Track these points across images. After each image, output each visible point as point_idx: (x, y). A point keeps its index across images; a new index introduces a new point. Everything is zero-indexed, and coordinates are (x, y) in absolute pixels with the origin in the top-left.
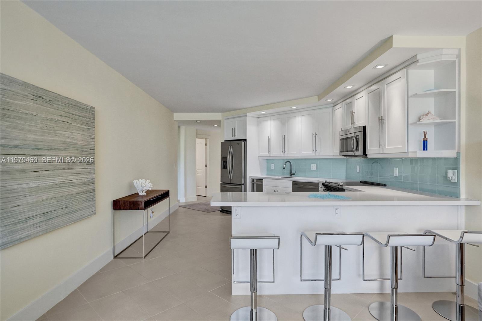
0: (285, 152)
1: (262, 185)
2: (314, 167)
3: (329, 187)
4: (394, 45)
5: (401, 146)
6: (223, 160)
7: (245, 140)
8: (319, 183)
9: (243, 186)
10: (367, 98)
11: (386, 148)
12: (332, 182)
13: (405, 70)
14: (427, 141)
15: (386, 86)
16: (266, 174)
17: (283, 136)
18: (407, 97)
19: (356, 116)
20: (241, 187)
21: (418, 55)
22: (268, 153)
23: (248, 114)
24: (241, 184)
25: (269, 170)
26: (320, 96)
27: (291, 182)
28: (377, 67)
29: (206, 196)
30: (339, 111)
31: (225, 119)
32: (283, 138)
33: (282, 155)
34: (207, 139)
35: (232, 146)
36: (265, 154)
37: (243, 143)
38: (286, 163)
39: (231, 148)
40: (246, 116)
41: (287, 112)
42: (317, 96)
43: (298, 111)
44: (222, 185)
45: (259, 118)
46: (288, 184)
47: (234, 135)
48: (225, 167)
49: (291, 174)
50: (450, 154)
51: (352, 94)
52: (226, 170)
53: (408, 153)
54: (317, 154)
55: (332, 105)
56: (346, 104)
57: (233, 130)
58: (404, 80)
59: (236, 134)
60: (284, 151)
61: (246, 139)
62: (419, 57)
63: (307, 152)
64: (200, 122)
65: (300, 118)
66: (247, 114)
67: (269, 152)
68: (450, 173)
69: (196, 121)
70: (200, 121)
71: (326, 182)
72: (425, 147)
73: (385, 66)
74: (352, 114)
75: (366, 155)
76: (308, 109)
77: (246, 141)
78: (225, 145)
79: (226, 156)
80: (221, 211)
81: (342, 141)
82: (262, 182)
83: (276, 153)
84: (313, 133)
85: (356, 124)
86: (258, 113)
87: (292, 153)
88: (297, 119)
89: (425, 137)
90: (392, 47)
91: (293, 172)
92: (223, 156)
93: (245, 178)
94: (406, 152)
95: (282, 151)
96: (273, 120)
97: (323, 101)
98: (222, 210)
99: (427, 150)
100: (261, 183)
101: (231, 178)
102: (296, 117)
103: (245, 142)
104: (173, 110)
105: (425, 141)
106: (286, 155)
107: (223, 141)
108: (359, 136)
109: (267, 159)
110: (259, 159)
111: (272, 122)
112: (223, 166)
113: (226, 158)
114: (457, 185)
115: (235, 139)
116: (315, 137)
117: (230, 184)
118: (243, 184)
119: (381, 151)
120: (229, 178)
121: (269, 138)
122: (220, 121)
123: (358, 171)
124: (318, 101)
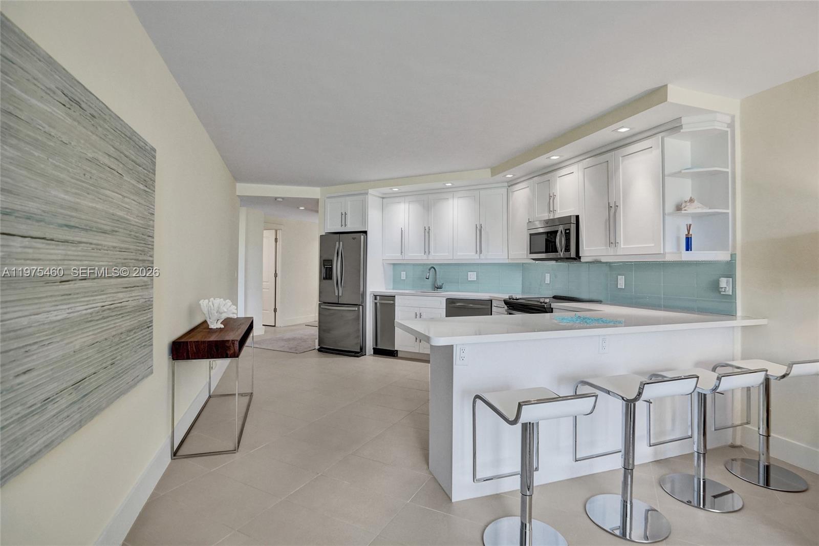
0: (429, 252)
1: (394, 305)
2: (472, 276)
4: (670, 98)
5: (653, 245)
6: (324, 265)
7: (365, 232)
8: (491, 301)
9: (361, 307)
10: (581, 174)
11: (622, 247)
12: (521, 299)
13: (660, 136)
14: (691, 238)
15: (621, 158)
17: (427, 230)
18: (662, 178)
19: (558, 200)
20: (359, 309)
21: (682, 118)
22: (400, 255)
23: (370, 191)
24: (357, 305)
25: (396, 281)
26: (496, 170)
27: (445, 298)
28: (619, 131)
29: (275, 326)
30: (522, 194)
31: (329, 198)
32: (427, 231)
33: (425, 257)
34: (278, 232)
35: (341, 243)
36: (396, 256)
37: (362, 237)
38: (430, 270)
39: (339, 246)
40: (367, 194)
41: (436, 191)
42: (489, 170)
43: (452, 191)
44: (322, 307)
45: (383, 198)
46: (438, 303)
47: (343, 224)
48: (328, 277)
49: (435, 287)
50: (722, 256)
51: (551, 170)
52: (330, 281)
53: (664, 254)
54: (482, 256)
55: (506, 184)
56: (538, 184)
57: (344, 216)
58: (657, 152)
59: (348, 223)
60: (427, 251)
61: (367, 231)
62: (684, 121)
63: (467, 254)
64: (281, 200)
65: (456, 201)
66: (369, 190)
67: (402, 252)
68: (723, 282)
69: (276, 198)
70: (283, 198)
71: (510, 299)
72: (688, 247)
73: (631, 129)
74: (551, 197)
75: (580, 258)
76: (466, 188)
77: (366, 235)
78: (328, 240)
79: (330, 258)
80: (319, 350)
81: (532, 237)
82: (394, 300)
83: (415, 254)
84: (476, 225)
85: (559, 212)
86: (386, 190)
87: (438, 256)
88: (451, 201)
89: (689, 233)
90: (666, 101)
91: (439, 283)
92: (324, 258)
93: (363, 295)
94: (662, 252)
95: (425, 252)
96: (409, 202)
97: (499, 177)
98: (321, 348)
99: (691, 250)
100: (392, 302)
101: (340, 294)
102: (448, 199)
103: (365, 236)
104: (238, 175)
105: (688, 238)
106: (430, 257)
107: (324, 234)
108: (569, 229)
109: (394, 264)
110: (383, 264)
111: (407, 205)
112: (324, 275)
113: (331, 261)
114: (731, 298)
115: (346, 231)
116: (479, 230)
117: (338, 304)
118: (361, 304)
119: (611, 251)
120: (337, 294)
121: (402, 231)
122: (318, 199)
123: (546, 282)
124: (492, 176)
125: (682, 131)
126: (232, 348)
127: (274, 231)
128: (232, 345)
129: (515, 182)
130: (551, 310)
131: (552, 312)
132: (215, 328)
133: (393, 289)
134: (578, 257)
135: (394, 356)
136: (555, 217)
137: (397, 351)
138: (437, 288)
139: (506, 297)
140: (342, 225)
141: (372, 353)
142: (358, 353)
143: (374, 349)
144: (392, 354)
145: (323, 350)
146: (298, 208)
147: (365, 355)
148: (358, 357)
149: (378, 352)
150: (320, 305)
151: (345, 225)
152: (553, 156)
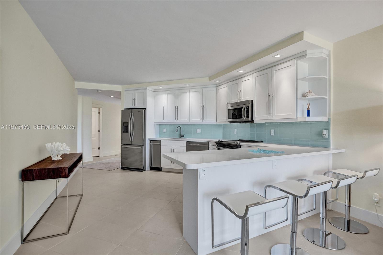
0: (178, 119)
1: (160, 145)
2: (199, 131)
3: (221, 145)
4: (305, 39)
5: (291, 114)
6: (124, 125)
7: (145, 109)
8: (209, 142)
9: (143, 146)
10: (254, 80)
11: (275, 115)
12: (224, 141)
13: (295, 60)
14: (310, 110)
15: (275, 71)
17: (176, 107)
18: (296, 81)
19: (242, 93)
21: (307, 51)
22: (163, 120)
23: (148, 88)
24: (141, 145)
25: (161, 133)
26: (211, 78)
27: (186, 142)
28: (276, 57)
29: (99, 156)
30: (224, 90)
31: (125, 91)
32: (177, 109)
33: (175, 121)
34: (100, 108)
35: (133, 114)
36: (160, 120)
37: (144, 111)
38: (178, 127)
39: (132, 115)
40: (146, 89)
41: (181, 89)
42: (208, 78)
43: (189, 88)
44: (123, 146)
45: (154, 92)
46: (183, 144)
47: (134, 104)
48: (126, 131)
49: (181, 136)
50: (324, 119)
51: (240, 77)
52: (127, 133)
53: (297, 118)
54: (204, 121)
55: (216, 86)
56: (232, 85)
57: (134, 100)
58: (294, 68)
59: (136, 103)
60: (176, 118)
61: (146, 108)
62: (308, 52)
63: (196, 119)
65: (191, 93)
66: (147, 87)
68: (325, 132)
69: (98, 90)
70: (102, 91)
71: (219, 141)
72: (308, 115)
73: (282, 56)
74: (239, 91)
75: (253, 121)
76: (196, 87)
77: (146, 110)
78: (126, 112)
79: (127, 122)
80: (122, 168)
81: (229, 111)
82: (160, 143)
83: (170, 120)
84: (201, 105)
85: (242, 98)
86: (156, 87)
87: (183, 120)
88: (188, 94)
89: (308, 108)
90: (303, 39)
91: (182, 134)
92: (124, 122)
93: (144, 140)
95: (176, 119)
96: (167, 94)
97: (213, 81)
98: (123, 167)
99: (310, 116)
100: (159, 144)
101: (132, 140)
102: (187, 92)
103: (145, 110)
104: (76, 77)
105: (308, 110)
106: (178, 121)
107: (124, 109)
108: (248, 107)
109: (160, 125)
110: (154, 125)
111: (166, 95)
112: (123, 130)
113: (127, 123)
114: (328, 139)
115: (135, 108)
116: (202, 108)
117: (131, 145)
118: (143, 145)
119: (270, 117)
120: (130, 140)
121: (164, 108)
122: (120, 92)
123: (235, 133)
124: (209, 81)
125: (306, 57)
126: (64, 172)
127: (98, 109)
128: (63, 170)
129: (220, 85)
130: (240, 147)
131: (240, 148)
132: (56, 159)
133: (159, 137)
134: (252, 120)
135: (160, 170)
136: (241, 101)
137: (162, 168)
138: (181, 137)
139: (217, 140)
140: (133, 105)
141: (149, 169)
142: (142, 169)
143: (150, 167)
144: (159, 169)
145: (123, 168)
146: (110, 96)
147: (146, 170)
148: (142, 171)
149: (152, 168)
150: (122, 146)
151: (135, 105)
152: (241, 70)
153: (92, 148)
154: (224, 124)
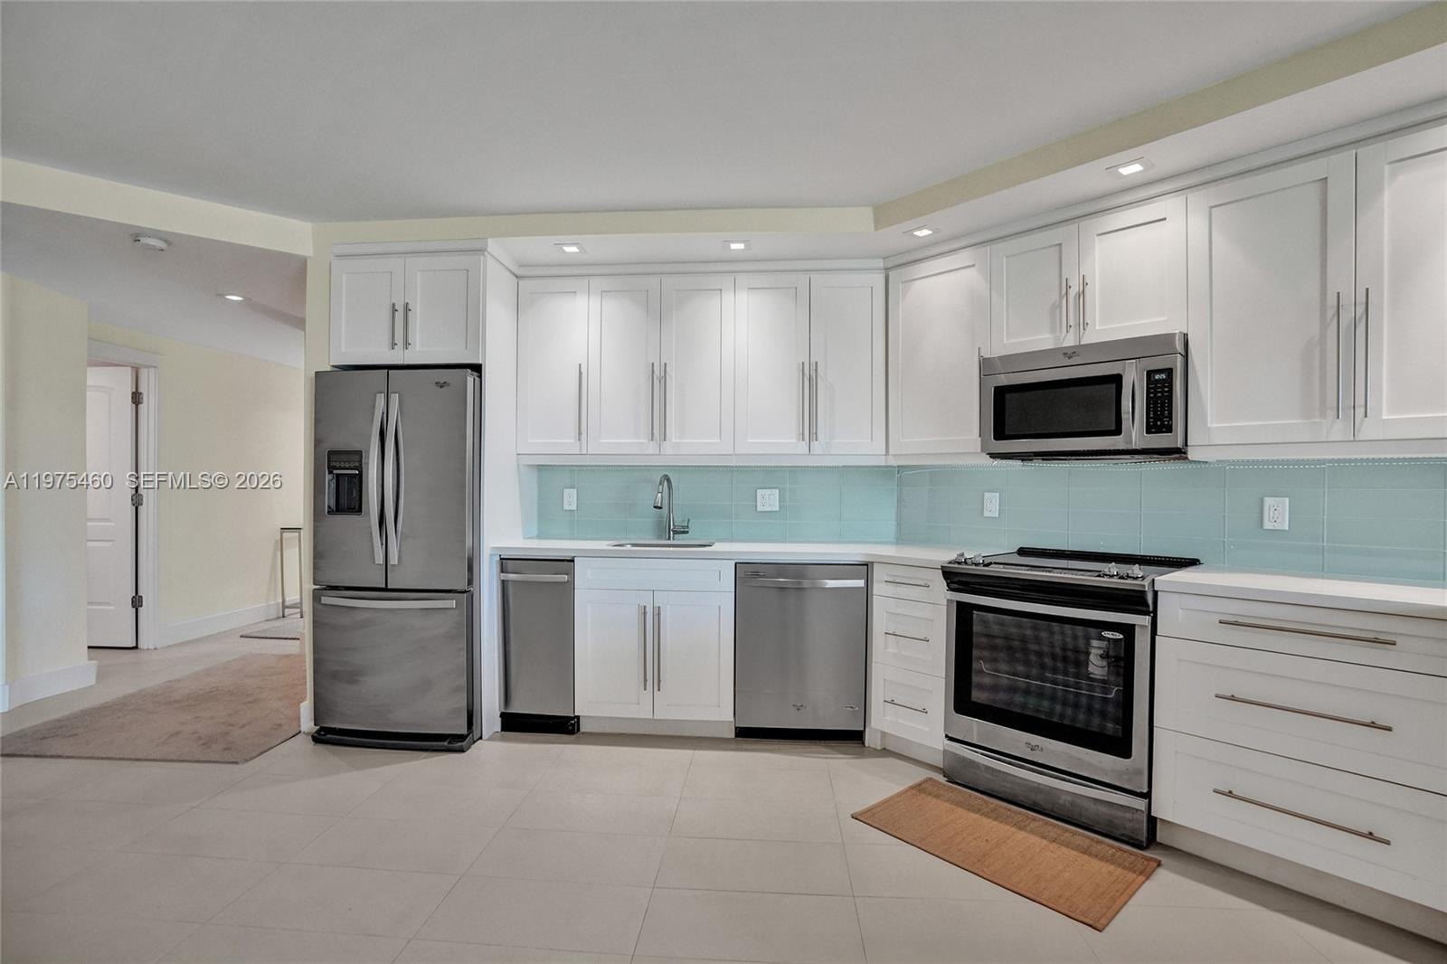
0: (664, 435)
1: (572, 585)
2: (772, 500)
7: (477, 368)
8: (871, 565)
10: (1199, 224)
16: (535, 534)
20: (456, 604)
22: (572, 440)
23: (493, 245)
24: (452, 591)
27: (732, 564)
31: (338, 256)
32: (658, 380)
33: (651, 448)
35: (395, 398)
36: (558, 442)
37: (470, 380)
38: (657, 483)
39: (388, 408)
40: (482, 251)
43: (740, 269)
44: (325, 600)
45: (518, 277)
47: (399, 338)
48: (344, 502)
52: (354, 517)
54: (818, 448)
55: (880, 263)
56: (1009, 256)
57: (399, 316)
59: (416, 336)
60: (658, 431)
61: (481, 365)
64: (161, 244)
65: (742, 297)
66: (489, 240)
67: (580, 434)
69: (136, 236)
70: (168, 238)
71: (960, 563)
75: (1187, 450)
77: (480, 377)
78: (341, 389)
79: (356, 446)
80: (317, 738)
81: (1004, 394)
82: (571, 573)
83: (620, 439)
84: (802, 364)
87: (696, 442)
88: (728, 298)
91: (678, 519)
92: (329, 445)
93: (469, 559)
95: (652, 434)
96: (602, 293)
98: (320, 729)
100: (566, 578)
101: (394, 560)
102: (719, 291)
103: (477, 379)
106: (668, 448)
107: (329, 369)
108: (1168, 371)
109: (540, 468)
110: (518, 466)
111: (595, 302)
112: (328, 500)
113: (357, 457)
115: (406, 363)
116: (810, 379)
117: (386, 589)
118: (467, 595)
120: (380, 559)
121: (580, 373)
122: (302, 263)
123: (987, 514)
124: (876, 229)
127: (127, 374)
129: (922, 256)
133: (538, 537)
134: (1185, 447)
135: (572, 732)
137: (578, 717)
138: (676, 532)
140: (393, 345)
141: (499, 730)
142: (462, 738)
143: (503, 715)
144: (564, 726)
145: (326, 736)
146: (222, 295)
147: (481, 738)
148: (462, 750)
149: (514, 723)
150: (316, 597)
151: (407, 344)
153: (89, 603)
154: (902, 466)
